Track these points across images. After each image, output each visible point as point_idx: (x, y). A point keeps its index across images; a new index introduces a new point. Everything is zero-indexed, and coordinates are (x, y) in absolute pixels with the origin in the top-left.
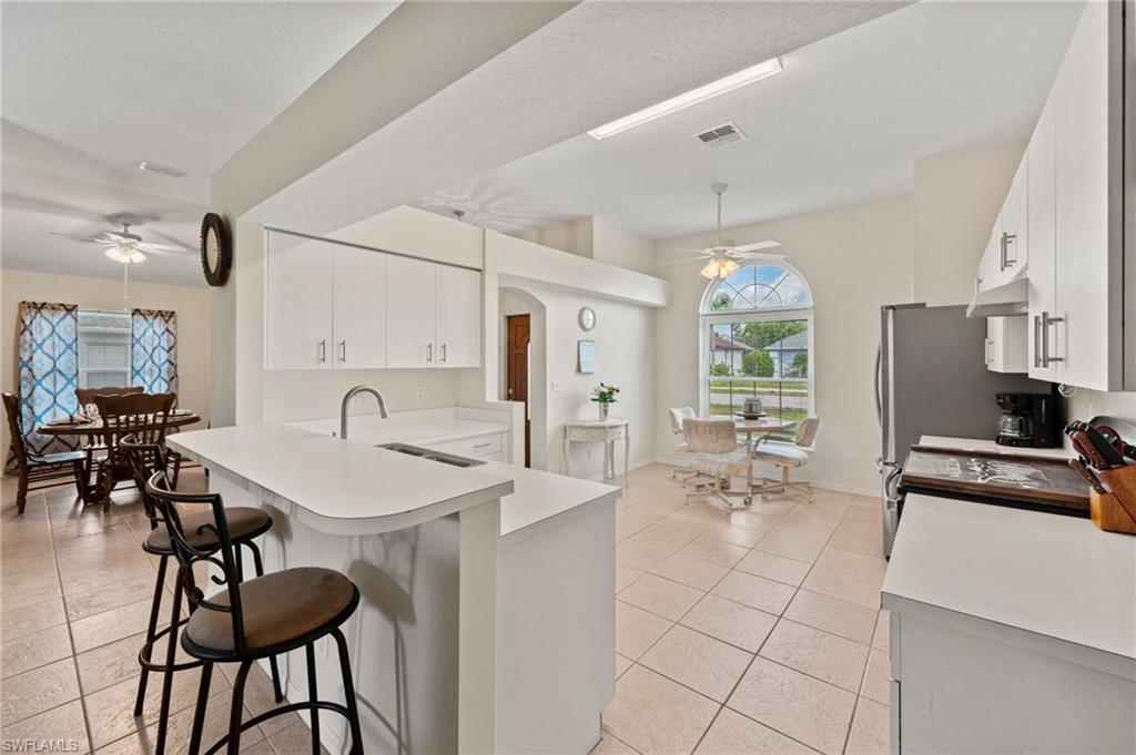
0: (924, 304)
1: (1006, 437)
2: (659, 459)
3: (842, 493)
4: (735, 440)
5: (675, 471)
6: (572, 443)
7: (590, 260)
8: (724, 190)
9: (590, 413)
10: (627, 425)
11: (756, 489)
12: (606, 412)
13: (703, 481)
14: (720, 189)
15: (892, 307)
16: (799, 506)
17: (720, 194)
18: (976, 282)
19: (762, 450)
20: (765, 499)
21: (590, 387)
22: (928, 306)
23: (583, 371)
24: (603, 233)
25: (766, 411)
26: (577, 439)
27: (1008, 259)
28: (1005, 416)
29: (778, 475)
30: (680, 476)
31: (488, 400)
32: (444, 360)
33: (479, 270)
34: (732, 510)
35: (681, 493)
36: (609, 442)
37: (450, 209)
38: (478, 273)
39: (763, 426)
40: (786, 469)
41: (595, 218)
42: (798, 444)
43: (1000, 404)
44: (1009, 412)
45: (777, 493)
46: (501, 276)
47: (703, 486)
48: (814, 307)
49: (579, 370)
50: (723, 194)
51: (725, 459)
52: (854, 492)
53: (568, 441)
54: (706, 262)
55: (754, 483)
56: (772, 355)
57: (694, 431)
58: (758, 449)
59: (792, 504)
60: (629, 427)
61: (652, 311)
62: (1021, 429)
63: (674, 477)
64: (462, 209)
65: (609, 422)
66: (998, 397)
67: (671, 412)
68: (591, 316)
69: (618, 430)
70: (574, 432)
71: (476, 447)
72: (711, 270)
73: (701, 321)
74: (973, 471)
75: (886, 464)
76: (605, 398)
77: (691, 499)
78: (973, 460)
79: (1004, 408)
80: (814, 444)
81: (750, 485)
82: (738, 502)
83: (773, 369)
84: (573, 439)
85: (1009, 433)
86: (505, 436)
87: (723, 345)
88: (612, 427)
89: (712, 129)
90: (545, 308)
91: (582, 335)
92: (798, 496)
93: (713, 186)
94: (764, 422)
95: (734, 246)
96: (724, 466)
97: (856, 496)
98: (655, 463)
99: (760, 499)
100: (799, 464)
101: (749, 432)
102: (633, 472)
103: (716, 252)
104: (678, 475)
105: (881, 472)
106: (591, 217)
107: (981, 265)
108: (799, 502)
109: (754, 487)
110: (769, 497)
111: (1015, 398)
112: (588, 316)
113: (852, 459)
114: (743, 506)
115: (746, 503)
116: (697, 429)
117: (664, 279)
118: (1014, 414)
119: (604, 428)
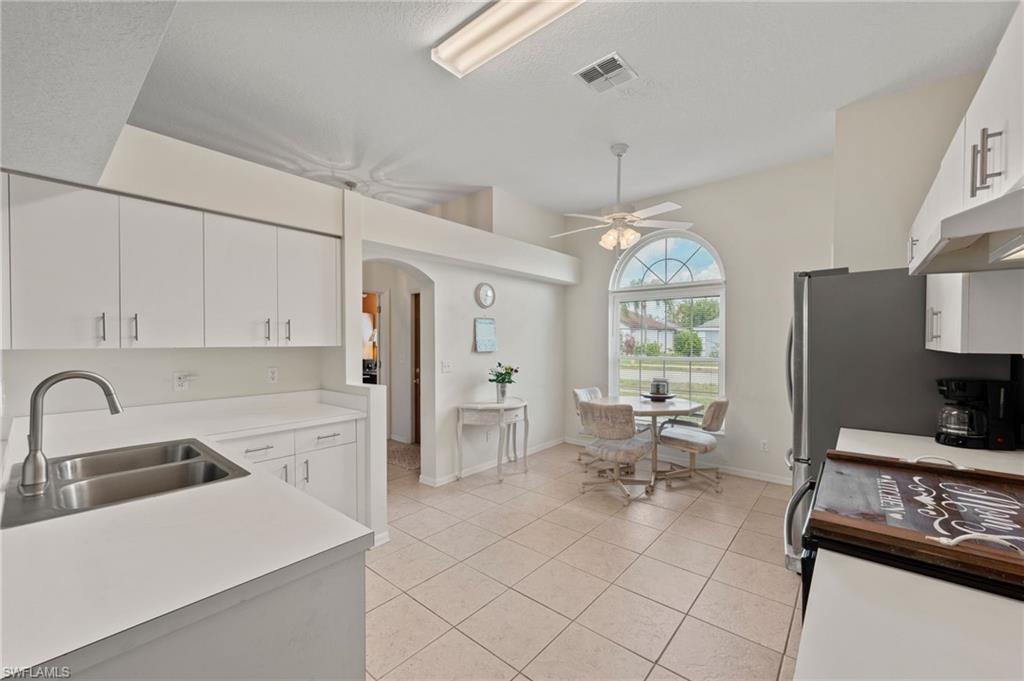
0: (847, 269)
1: (950, 434)
2: (570, 440)
3: (754, 480)
4: (633, 427)
5: (581, 454)
6: (465, 427)
7: (489, 233)
8: (624, 151)
9: (487, 395)
10: (525, 407)
11: (660, 476)
12: (503, 393)
13: (603, 466)
14: (620, 150)
15: (807, 274)
16: (704, 496)
17: (619, 156)
18: (909, 244)
19: (668, 435)
20: (670, 488)
21: (488, 366)
22: (850, 271)
23: (479, 349)
24: (501, 205)
25: (675, 391)
26: (470, 423)
27: (989, 171)
28: (949, 408)
29: (685, 461)
30: (585, 459)
31: (348, 382)
32: (289, 338)
33: (339, 237)
34: (631, 501)
35: (583, 478)
36: (504, 425)
37: (338, 179)
38: (338, 240)
39: (672, 409)
40: (692, 455)
41: (494, 189)
42: (704, 429)
43: (942, 392)
44: (954, 402)
45: (683, 479)
46: (367, 245)
47: (604, 471)
48: (725, 282)
49: (475, 349)
50: (624, 155)
51: (624, 446)
52: (767, 480)
53: (460, 424)
54: (605, 231)
55: (659, 469)
56: (700, 335)
57: (590, 415)
58: (663, 433)
59: (697, 493)
60: (528, 408)
61: (562, 289)
62: (971, 424)
63: (580, 460)
64: (352, 180)
65: (507, 404)
66: (940, 383)
67: (574, 392)
68: (490, 293)
69: (517, 412)
70: (467, 414)
71: (319, 438)
72: (609, 240)
73: (611, 297)
74: (923, 505)
75: (797, 460)
76: (503, 378)
77: (587, 488)
78: (916, 479)
79: (947, 397)
80: (723, 427)
81: (655, 471)
82: (640, 490)
83: (701, 348)
84: (466, 422)
85: (953, 429)
86: (361, 426)
87: (656, 325)
88: (506, 410)
89: (594, 64)
90: (433, 283)
91: (479, 312)
92: (705, 483)
93: (612, 147)
94: (672, 404)
95: (634, 211)
96: (622, 453)
97: (768, 483)
98: (564, 443)
99: (664, 488)
100: (706, 449)
101: (654, 415)
102: (533, 456)
103: (614, 219)
104: (582, 457)
105: (791, 468)
106: (491, 188)
107: (915, 224)
108: (705, 491)
109: (658, 473)
110: (674, 484)
111: (962, 384)
112: (487, 295)
113: (764, 444)
114: (644, 495)
115: (647, 492)
116: (593, 413)
117: (571, 255)
118: (961, 405)
119: (498, 410)
